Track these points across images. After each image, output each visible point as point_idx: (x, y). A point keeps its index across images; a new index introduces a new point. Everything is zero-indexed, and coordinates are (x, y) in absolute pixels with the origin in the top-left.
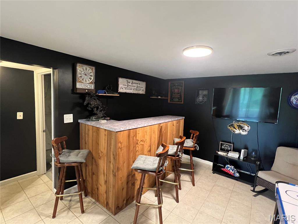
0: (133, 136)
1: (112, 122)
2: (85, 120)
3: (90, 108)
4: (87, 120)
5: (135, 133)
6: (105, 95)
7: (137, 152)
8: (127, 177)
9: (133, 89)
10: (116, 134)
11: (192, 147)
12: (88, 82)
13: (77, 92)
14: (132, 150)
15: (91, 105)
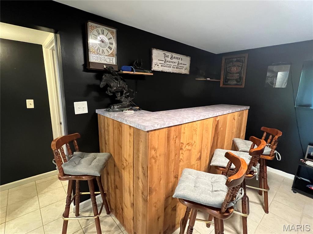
0: (175, 137)
1: (141, 113)
2: (105, 111)
3: (110, 92)
4: (106, 111)
5: (179, 133)
6: (132, 73)
7: (180, 161)
8: (165, 200)
9: (173, 66)
10: (146, 135)
11: (269, 155)
12: (106, 53)
13: (90, 68)
14: (173, 159)
15: (111, 87)
